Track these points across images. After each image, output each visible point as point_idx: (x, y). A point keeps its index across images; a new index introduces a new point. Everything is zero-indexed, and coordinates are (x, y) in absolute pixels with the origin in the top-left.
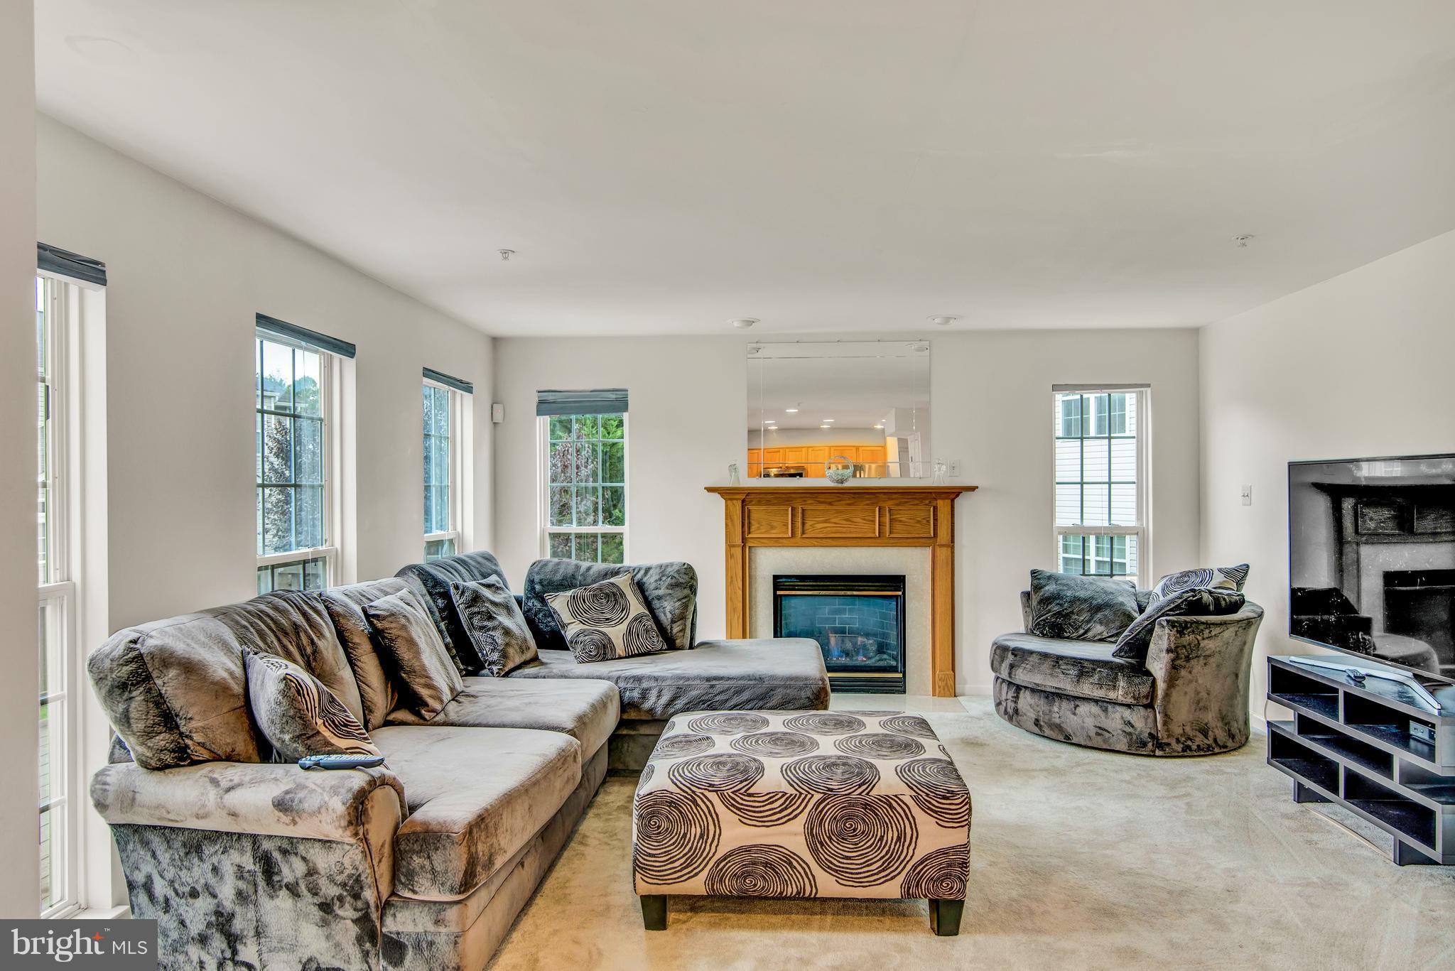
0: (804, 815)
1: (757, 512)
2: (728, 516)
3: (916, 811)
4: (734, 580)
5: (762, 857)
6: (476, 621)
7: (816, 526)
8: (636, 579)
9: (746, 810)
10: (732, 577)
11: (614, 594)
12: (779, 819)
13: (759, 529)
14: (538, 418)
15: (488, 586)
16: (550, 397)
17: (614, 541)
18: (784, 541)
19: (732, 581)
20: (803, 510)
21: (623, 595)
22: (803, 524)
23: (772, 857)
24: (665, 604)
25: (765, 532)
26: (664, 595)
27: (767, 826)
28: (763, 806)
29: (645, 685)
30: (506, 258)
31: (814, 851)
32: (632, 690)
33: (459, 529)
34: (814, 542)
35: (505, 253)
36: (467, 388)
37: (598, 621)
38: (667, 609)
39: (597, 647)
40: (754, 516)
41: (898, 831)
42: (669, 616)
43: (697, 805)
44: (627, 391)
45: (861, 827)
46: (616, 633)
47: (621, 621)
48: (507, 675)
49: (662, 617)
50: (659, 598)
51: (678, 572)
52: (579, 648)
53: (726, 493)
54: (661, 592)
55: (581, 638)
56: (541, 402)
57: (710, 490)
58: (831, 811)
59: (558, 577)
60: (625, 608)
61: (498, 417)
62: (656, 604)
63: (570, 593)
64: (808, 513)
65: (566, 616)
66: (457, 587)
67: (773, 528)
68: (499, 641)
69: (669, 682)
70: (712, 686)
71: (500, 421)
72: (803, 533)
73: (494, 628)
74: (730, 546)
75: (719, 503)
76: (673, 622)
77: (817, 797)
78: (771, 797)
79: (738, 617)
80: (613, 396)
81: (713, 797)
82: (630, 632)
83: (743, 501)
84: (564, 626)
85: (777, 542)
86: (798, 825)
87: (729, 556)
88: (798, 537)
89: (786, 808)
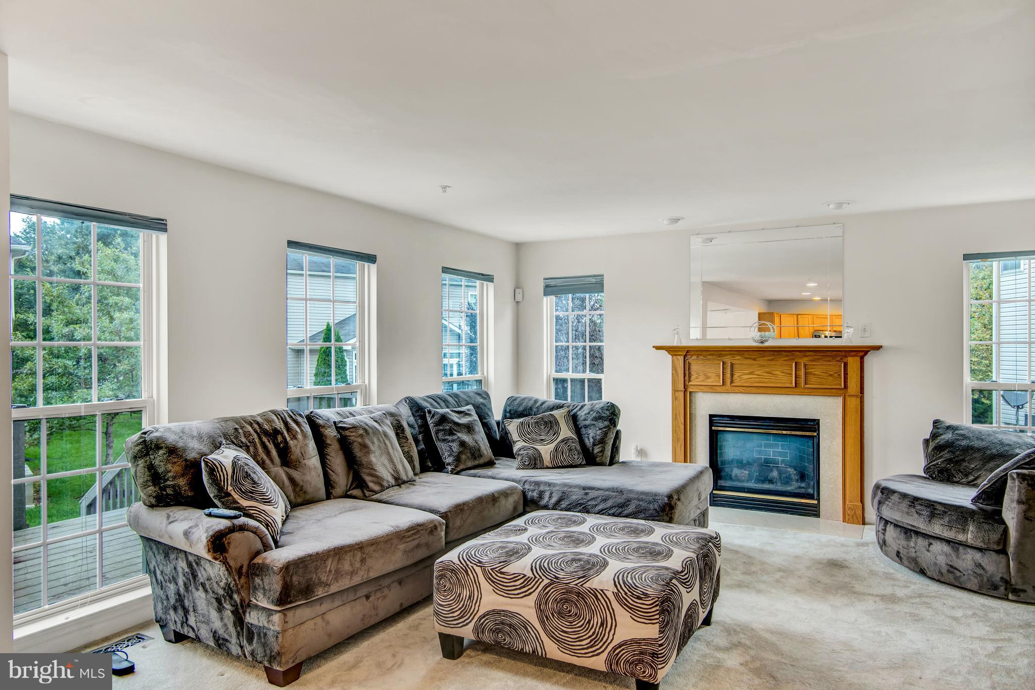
0: (535, 595)
1: (696, 366)
2: (674, 368)
3: (615, 604)
4: (678, 416)
5: (508, 620)
6: (440, 435)
7: (742, 376)
8: (572, 413)
9: (498, 584)
10: (676, 415)
11: (551, 422)
12: (518, 594)
13: (697, 378)
14: (545, 298)
15: (459, 412)
16: (552, 283)
17: (596, 385)
18: (717, 388)
19: (676, 418)
20: (732, 365)
21: (557, 423)
22: (732, 375)
23: (514, 621)
24: (590, 431)
25: (702, 381)
26: (589, 425)
27: (511, 598)
28: (509, 583)
29: (542, 488)
30: (445, 191)
31: (542, 622)
32: (533, 491)
33: (485, 374)
34: (741, 389)
35: (444, 188)
36: (489, 278)
37: (535, 441)
38: (592, 434)
39: (530, 459)
40: (694, 368)
41: (601, 618)
42: (591, 440)
43: (468, 574)
44: (603, 276)
45: (574, 610)
46: (546, 450)
47: (552, 441)
48: (458, 473)
49: (586, 441)
50: (586, 427)
51: (602, 408)
52: (520, 458)
53: (672, 350)
54: (587, 423)
55: (522, 452)
56: (547, 286)
57: (658, 348)
58: (554, 595)
59: (521, 409)
60: (557, 433)
61: (519, 297)
62: (583, 431)
63: (521, 420)
64: (736, 367)
65: (515, 436)
66: (430, 412)
67: (708, 377)
68: (455, 450)
69: (557, 488)
70: (586, 494)
71: (520, 301)
72: (732, 382)
73: (453, 441)
74: (675, 391)
75: (667, 358)
76: (594, 445)
77: (546, 581)
78: (515, 577)
79: (681, 445)
80: (594, 280)
81: (478, 570)
82: (556, 449)
83: (685, 356)
84: (515, 442)
85: (712, 389)
86: (531, 600)
87: (675, 398)
88: (728, 384)
89: (524, 587)
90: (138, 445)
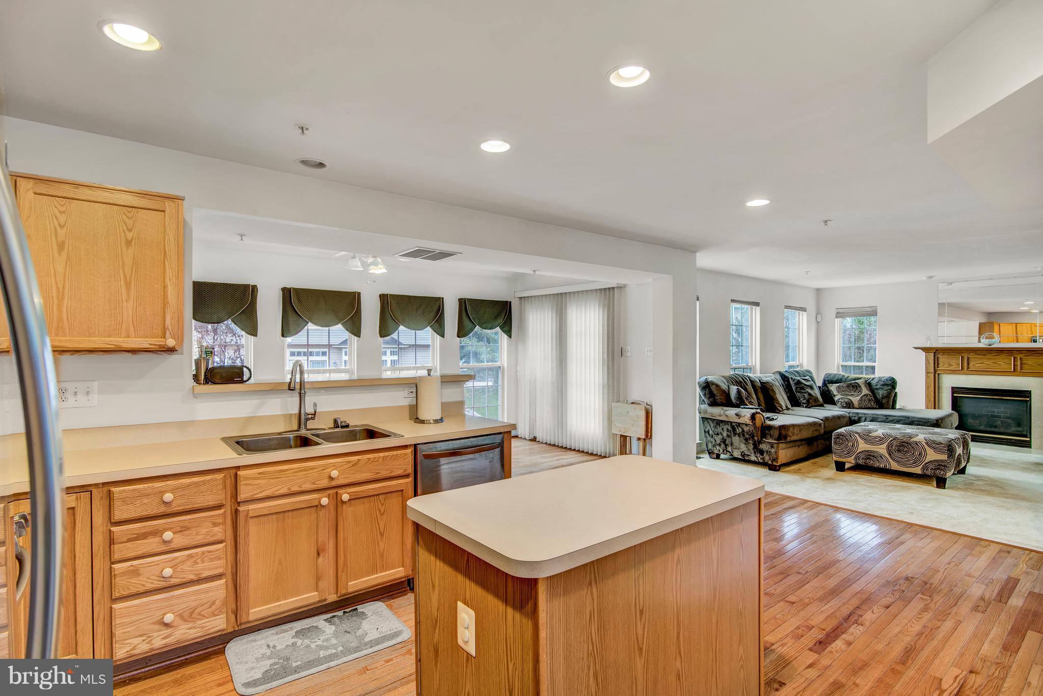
0: (886, 444)
1: (942, 359)
2: (927, 360)
3: (926, 447)
4: (930, 388)
5: (872, 454)
6: (798, 389)
7: (975, 364)
8: (867, 382)
9: (867, 440)
10: (928, 387)
11: (856, 386)
12: (877, 444)
13: (943, 366)
14: (836, 319)
15: (805, 380)
16: (841, 311)
17: (873, 368)
18: (957, 372)
19: (928, 388)
20: (968, 358)
21: (860, 387)
22: (968, 364)
23: (875, 455)
24: (880, 391)
25: (946, 367)
26: (879, 388)
27: (874, 445)
28: (873, 439)
29: (860, 416)
30: (807, 274)
31: (890, 455)
32: (855, 417)
33: (801, 362)
34: (974, 372)
35: (807, 273)
36: (804, 310)
37: (847, 395)
38: (881, 393)
39: (846, 404)
40: (941, 360)
41: (919, 452)
42: (881, 396)
43: (851, 437)
44: (877, 307)
45: (906, 449)
46: (855, 400)
47: (858, 396)
48: (809, 408)
49: (878, 396)
50: (877, 389)
51: (887, 380)
52: (839, 403)
53: (926, 350)
54: (878, 387)
55: (840, 401)
56: (837, 313)
57: (916, 348)
58: (895, 443)
59: (835, 379)
60: (860, 391)
61: (819, 319)
62: (876, 391)
63: (838, 384)
64: (971, 359)
65: (835, 392)
66: (792, 378)
67: (951, 365)
68: (806, 397)
69: (870, 415)
70: (887, 418)
71: (820, 321)
72: (968, 368)
73: (805, 393)
74: (927, 373)
75: (923, 354)
76: (882, 398)
77: (891, 439)
78: (876, 437)
79: (932, 404)
80: (870, 309)
81: (857, 435)
82: (861, 400)
83: (935, 353)
84: (834, 396)
85: (954, 372)
86: (884, 446)
87: (927, 377)
88: (965, 369)
89: (880, 441)
90: (705, 383)
